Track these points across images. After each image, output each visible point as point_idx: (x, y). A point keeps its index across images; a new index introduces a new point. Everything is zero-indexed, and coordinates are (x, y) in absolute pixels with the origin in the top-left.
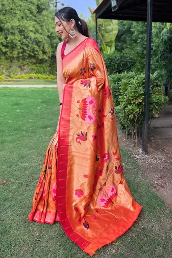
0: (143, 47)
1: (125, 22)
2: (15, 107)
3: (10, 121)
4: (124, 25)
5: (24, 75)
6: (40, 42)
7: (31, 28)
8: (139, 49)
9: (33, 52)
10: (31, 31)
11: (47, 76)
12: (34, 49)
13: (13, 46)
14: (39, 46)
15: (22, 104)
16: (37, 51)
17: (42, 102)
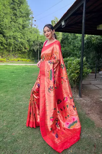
0: (73, 46)
2: (12, 74)
3: (10, 81)
4: (64, 36)
5: (15, 59)
6: (23, 43)
8: (72, 47)
9: (20, 48)
10: (19, 38)
11: (27, 60)
12: (20, 46)
13: (10, 45)
14: (23, 45)
15: (15, 72)
16: (22, 48)
17: (25, 72)
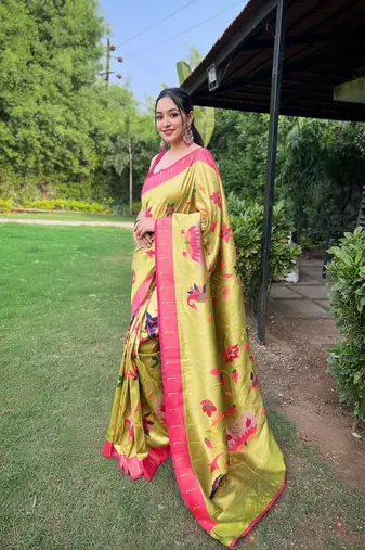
0: (254, 159)
1: (227, 113)
2: (31, 255)
3: (23, 280)
4: (224, 119)
5: (45, 201)
6: (74, 144)
7: (59, 119)
9: (62, 161)
10: (58, 123)
11: (87, 205)
12: (63, 156)
13: (26, 148)
14: (74, 151)
15: (43, 250)
16: (69, 159)
17: (78, 249)
